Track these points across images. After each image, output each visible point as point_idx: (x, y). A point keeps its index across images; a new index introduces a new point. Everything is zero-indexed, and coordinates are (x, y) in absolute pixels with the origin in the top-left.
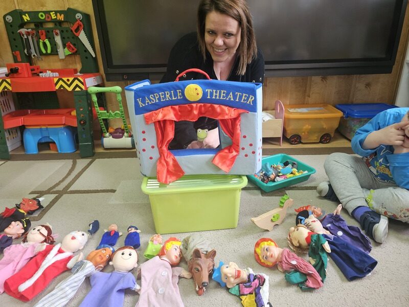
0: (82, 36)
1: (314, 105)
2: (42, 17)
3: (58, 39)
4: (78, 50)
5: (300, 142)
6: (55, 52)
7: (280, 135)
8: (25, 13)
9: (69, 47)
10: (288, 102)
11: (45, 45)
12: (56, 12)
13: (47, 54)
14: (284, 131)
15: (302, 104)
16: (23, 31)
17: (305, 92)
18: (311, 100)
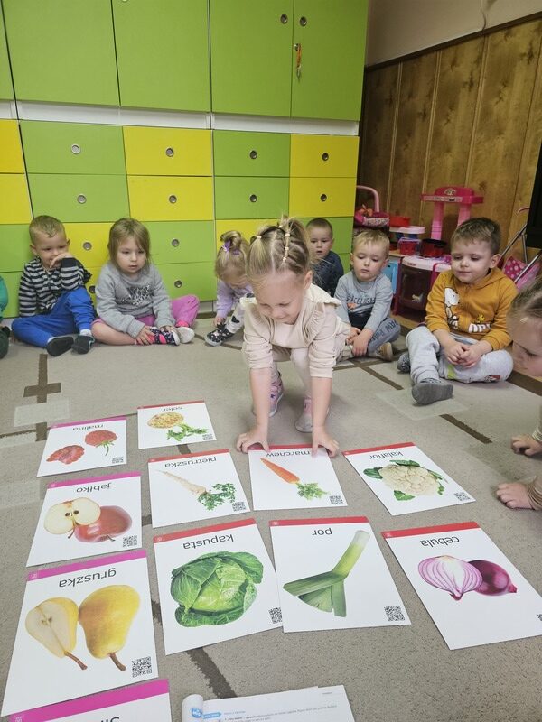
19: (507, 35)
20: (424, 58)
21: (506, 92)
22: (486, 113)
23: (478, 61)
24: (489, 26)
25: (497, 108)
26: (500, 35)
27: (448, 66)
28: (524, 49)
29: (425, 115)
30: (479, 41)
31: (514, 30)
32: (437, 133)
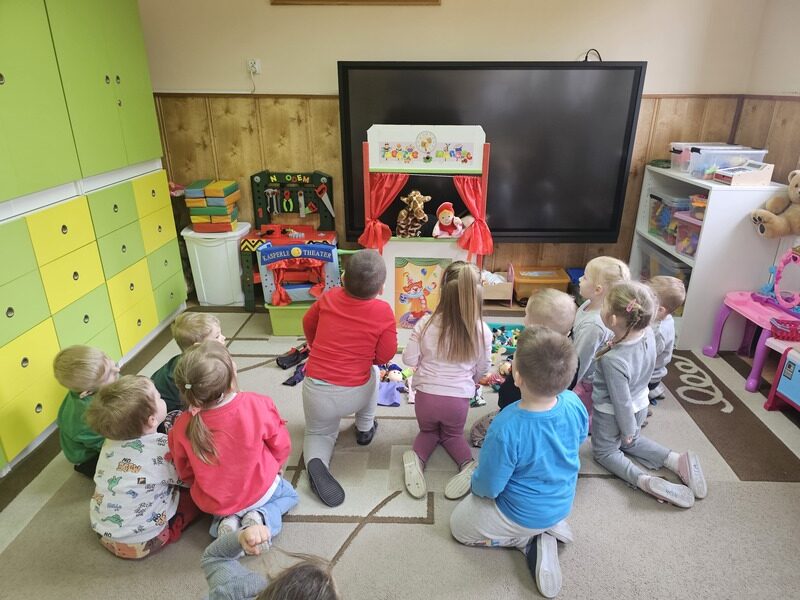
0: (325, 198)
1: (546, 268)
2: (288, 178)
3: (301, 200)
4: (319, 208)
6: (297, 210)
7: (509, 297)
8: (272, 175)
9: (311, 207)
10: (520, 264)
11: (288, 203)
12: (302, 175)
13: (289, 211)
14: (514, 294)
15: (535, 267)
16: (270, 191)
17: (537, 256)
18: (543, 263)
19: (275, 102)
20: (189, 99)
21: (285, 141)
22: (272, 153)
23: (253, 114)
24: (258, 92)
25: (281, 151)
26: (270, 102)
27: (221, 112)
28: (293, 114)
29: (205, 146)
30: (250, 100)
31: (281, 100)
32: (225, 162)
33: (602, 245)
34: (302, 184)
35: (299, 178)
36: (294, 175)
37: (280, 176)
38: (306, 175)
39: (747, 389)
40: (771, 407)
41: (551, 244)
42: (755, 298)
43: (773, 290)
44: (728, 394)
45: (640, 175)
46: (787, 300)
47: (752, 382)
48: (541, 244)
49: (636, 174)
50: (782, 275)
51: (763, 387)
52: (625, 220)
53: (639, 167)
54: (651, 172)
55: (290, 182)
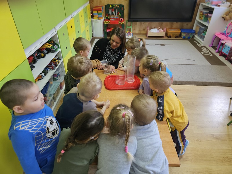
5: (171, 38)
8: (110, 5)
10: (168, 28)
12: (117, 5)
14: (165, 34)
15: (171, 28)
17: (172, 26)
18: (173, 28)
33: (188, 23)
34: (117, 7)
35: (117, 6)
36: (116, 5)
37: (112, 5)
38: (118, 5)
39: (216, 52)
40: (220, 55)
41: (175, 23)
42: (221, 33)
43: (226, 32)
44: (212, 53)
45: (199, 5)
46: (228, 34)
47: (217, 51)
48: (173, 23)
49: (198, 5)
50: (228, 28)
51: (219, 52)
52: (194, 17)
53: (199, 3)
54: (201, 4)
55: (114, 7)
